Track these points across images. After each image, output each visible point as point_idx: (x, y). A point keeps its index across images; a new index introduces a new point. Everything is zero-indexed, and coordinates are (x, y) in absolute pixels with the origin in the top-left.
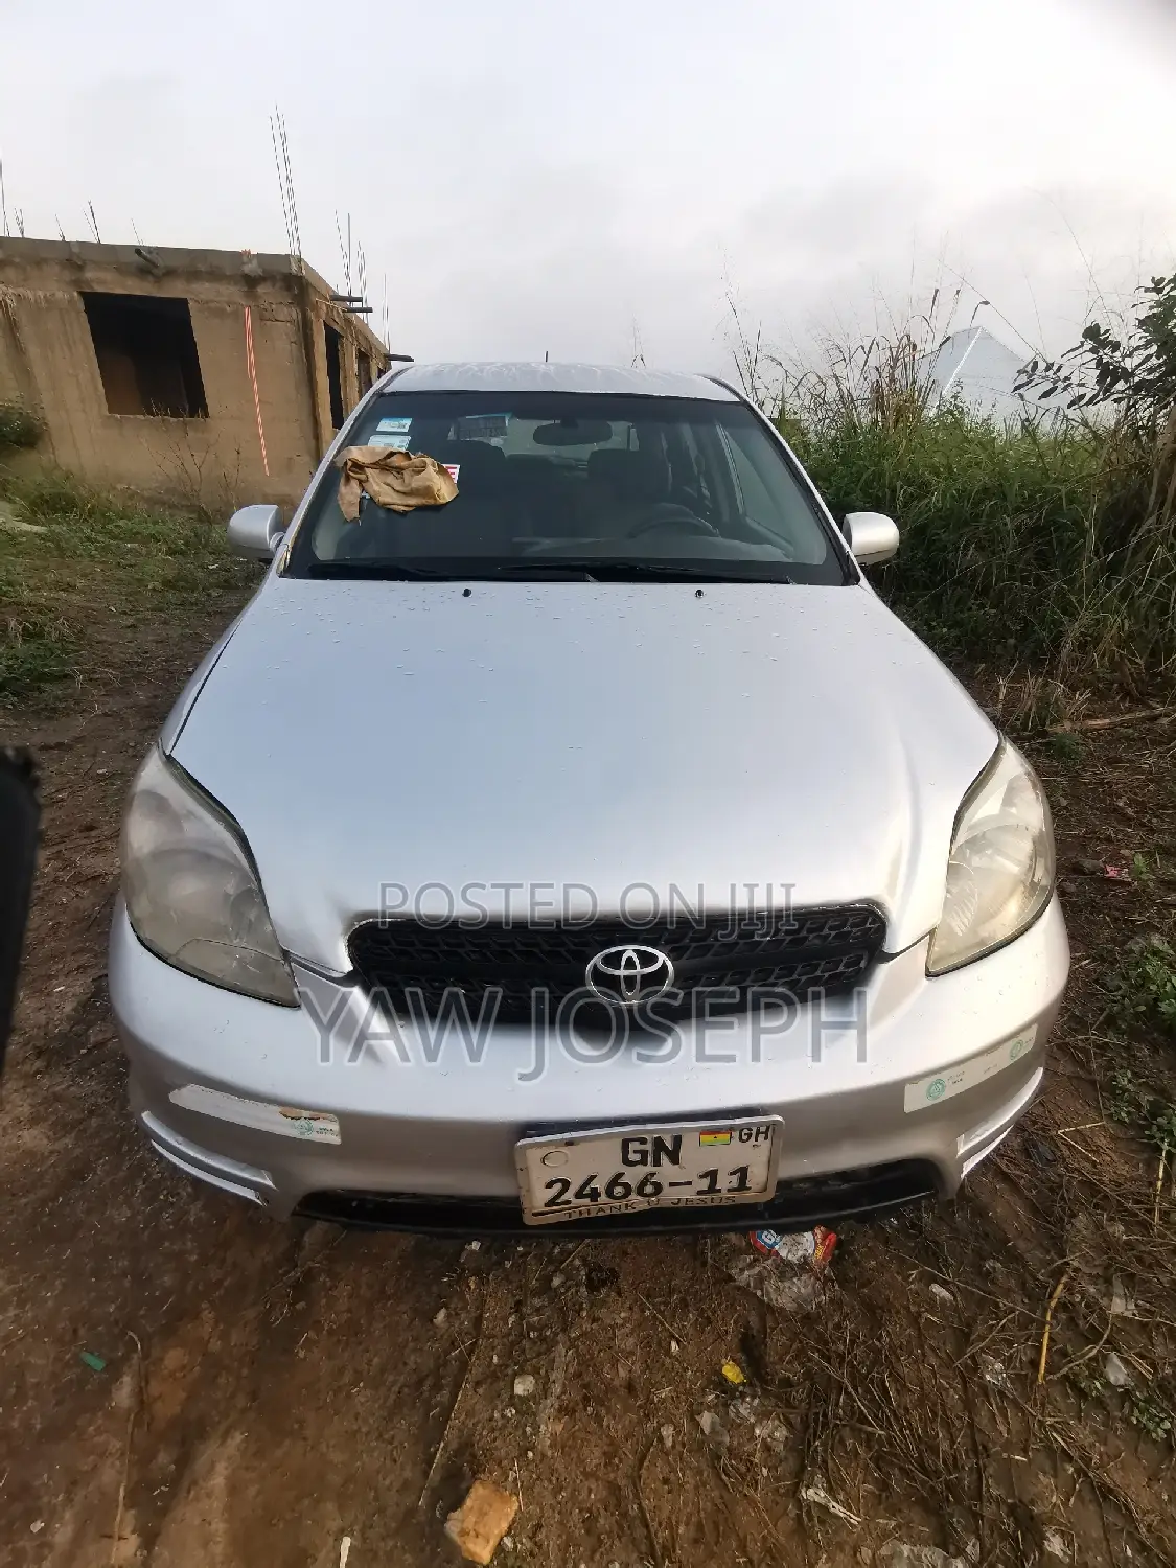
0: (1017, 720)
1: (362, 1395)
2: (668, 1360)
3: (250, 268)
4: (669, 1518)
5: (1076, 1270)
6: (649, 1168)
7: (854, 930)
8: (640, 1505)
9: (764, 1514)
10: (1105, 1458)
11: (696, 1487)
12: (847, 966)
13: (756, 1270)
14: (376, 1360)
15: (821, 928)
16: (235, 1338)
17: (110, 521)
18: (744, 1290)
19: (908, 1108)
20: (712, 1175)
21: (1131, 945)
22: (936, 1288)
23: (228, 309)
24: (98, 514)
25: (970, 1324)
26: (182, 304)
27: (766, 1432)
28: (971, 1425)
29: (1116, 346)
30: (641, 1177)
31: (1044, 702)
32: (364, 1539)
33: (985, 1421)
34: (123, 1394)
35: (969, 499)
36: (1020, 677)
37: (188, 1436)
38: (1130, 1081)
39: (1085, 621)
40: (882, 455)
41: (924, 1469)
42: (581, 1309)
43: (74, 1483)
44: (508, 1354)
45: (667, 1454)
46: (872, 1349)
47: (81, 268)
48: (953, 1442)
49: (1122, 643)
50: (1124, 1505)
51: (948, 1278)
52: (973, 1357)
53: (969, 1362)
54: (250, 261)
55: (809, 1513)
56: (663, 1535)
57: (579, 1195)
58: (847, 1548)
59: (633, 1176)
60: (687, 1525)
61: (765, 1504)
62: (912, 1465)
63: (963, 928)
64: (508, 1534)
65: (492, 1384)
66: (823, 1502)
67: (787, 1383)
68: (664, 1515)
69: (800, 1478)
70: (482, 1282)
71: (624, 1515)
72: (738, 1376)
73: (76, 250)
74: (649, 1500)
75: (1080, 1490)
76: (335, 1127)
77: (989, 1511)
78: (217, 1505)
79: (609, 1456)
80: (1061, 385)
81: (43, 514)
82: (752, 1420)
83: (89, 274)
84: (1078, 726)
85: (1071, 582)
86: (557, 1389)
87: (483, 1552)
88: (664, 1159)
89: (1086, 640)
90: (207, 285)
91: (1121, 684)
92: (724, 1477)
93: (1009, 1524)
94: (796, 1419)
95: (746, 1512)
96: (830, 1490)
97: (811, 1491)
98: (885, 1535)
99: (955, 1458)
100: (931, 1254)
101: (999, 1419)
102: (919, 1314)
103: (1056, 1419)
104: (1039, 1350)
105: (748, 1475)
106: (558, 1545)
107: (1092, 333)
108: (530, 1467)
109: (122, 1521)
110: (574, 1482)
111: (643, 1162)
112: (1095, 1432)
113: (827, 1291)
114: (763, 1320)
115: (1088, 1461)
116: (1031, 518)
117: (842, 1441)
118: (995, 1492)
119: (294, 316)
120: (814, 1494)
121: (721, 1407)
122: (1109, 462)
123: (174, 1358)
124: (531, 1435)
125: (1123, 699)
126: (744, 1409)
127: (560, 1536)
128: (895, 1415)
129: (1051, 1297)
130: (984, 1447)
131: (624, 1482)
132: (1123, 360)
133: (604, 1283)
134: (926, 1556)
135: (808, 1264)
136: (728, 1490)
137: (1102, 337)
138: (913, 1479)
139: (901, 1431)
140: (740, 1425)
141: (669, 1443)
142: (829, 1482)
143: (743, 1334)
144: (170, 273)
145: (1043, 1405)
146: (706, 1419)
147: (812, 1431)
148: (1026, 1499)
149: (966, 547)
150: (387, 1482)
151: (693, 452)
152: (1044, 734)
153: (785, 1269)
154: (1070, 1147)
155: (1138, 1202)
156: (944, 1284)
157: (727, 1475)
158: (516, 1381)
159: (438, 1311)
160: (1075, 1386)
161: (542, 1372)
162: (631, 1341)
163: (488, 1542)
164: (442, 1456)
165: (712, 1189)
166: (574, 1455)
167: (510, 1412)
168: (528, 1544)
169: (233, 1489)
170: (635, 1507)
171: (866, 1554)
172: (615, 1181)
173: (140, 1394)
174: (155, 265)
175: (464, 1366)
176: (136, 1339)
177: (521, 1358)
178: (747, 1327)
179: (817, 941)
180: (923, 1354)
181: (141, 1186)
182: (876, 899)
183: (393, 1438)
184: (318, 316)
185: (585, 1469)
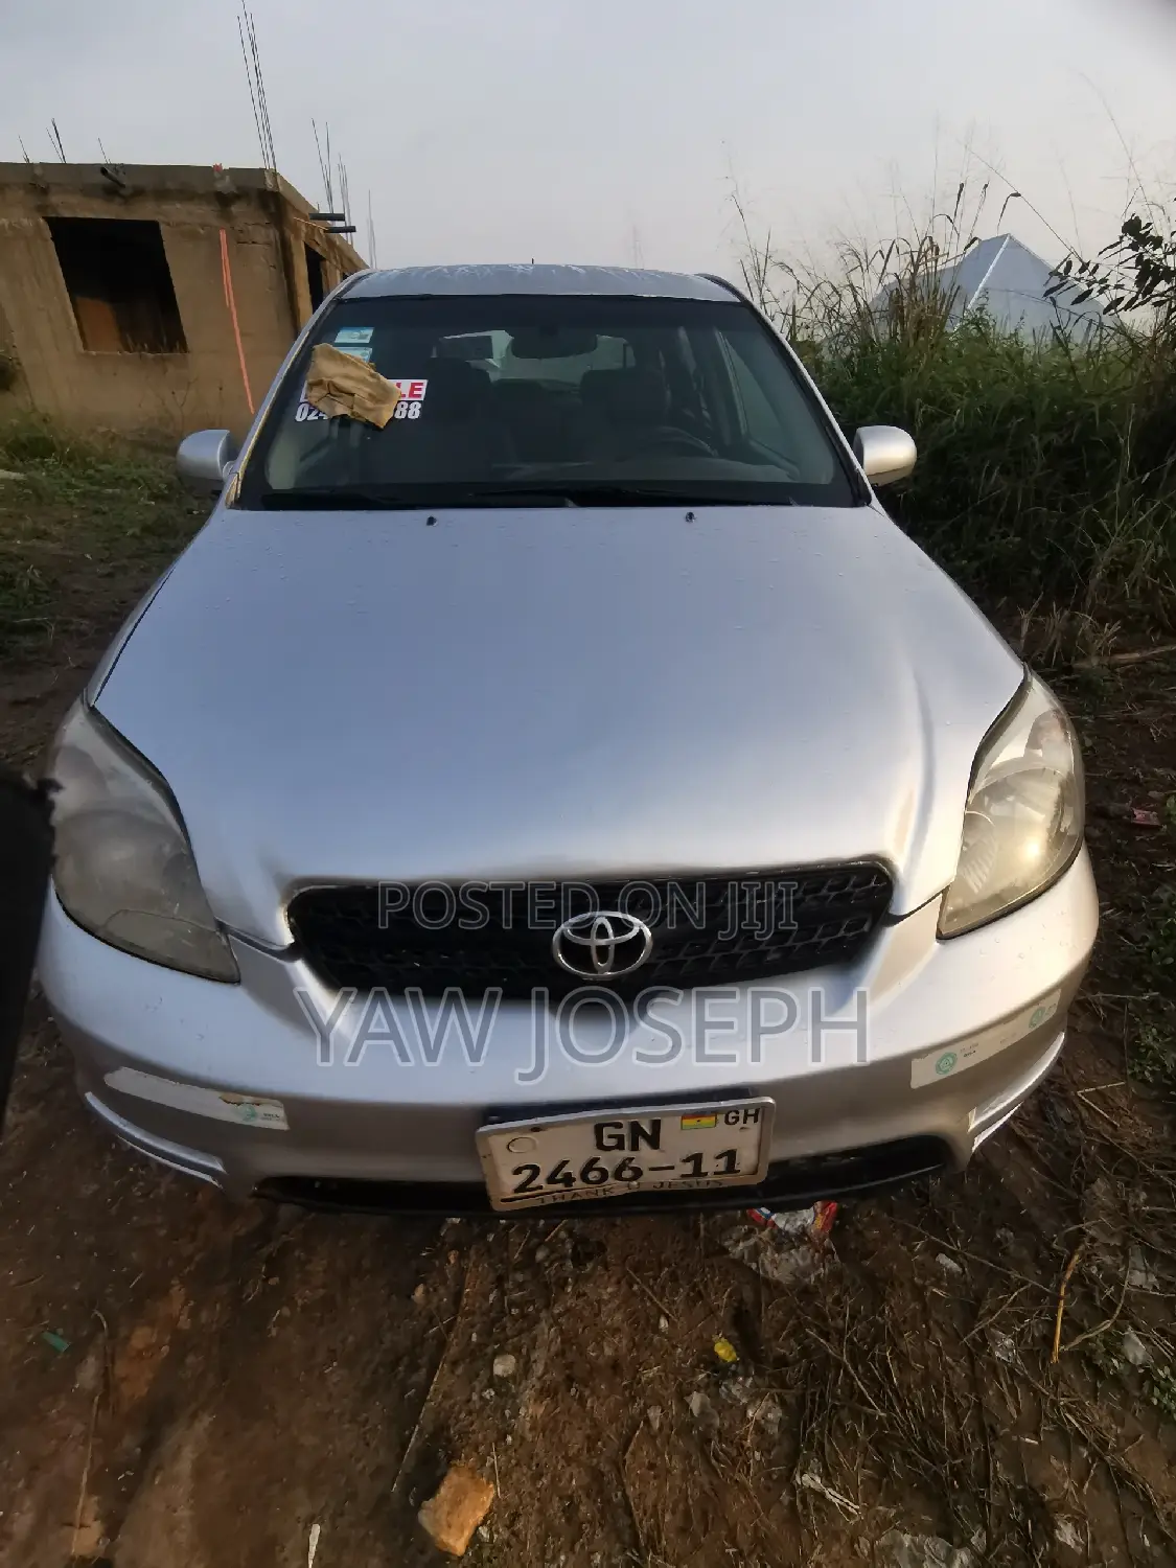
0: (1041, 655)
1: (335, 1374)
2: (656, 1338)
3: (224, 186)
4: (655, 1506)
5: (1093, 1240)
6: (626, 1153)
7: (857, 890)
8: (624, 1492)
9: (755, 1500)
10: (1122, 1440)
11: (684, 1472)
12: (848, 930)
13: (752, 1242)
14: (351, 1339)
15: (818, 890)
16: (204, 1316)
17: (89, 466)
18: (738, 1263)
19: (916, 1083)
20: (697, 1159)
21: (1157, 893)
22: (943, 1259)
23: (202, 231)
24: (76, 458)
25: (979, 1300)
26: (153, 227)
27: (759, 1413)
28: (979, 1405)
29: (1157, 242)
30: (619, 1161)
31: (1070, 635)
32: (334, 1527)
33: (994, 1401)
34: (88, 1374)
35: (994, 417)
36: (1044, 610)
37: (156, 1419)
38: (1154, 1039)
39: (1116, 548)
40: (901, 372)
41: (927, 1454)
42: (566, 1283)
43: (35, 1468)
44: (486, 1333)
45: (654, 1438)
46: (874, 1323)
47: (45, 191)
48: (959, 1424)
49: (1156, 571)
50: (1143, 1492)
51: (955, 1249)
52: (981, 1332)
53: (977, 1338)
54: (222, 178)
55: (804, 1501)
56: (646, 1525)
57: (551, 1180)
58: (844, 1539)
59: (609, 1161)
60: (673, 1513)
61: (757, 1488)
62: (916, 1449)
63: (980, 885)
64: (483, 1523)
65: (470, 1362)
66: (817, 1488)
67: (782, 1361)
68: (649, 1502)
69: (793, 1462)
70: (462, 1256)
71: (608, 1501)
72: (730, 1355)
73: (38, 172)
74: (634, 1487)
75: (1095, 1475)
76: (281, 1113)
77: (995, 1498)
78: (182, 1490)
79: (591, 1441)
80: (1096, 287)
81: (22, 460)
82: (744, 1401)
83: (54, 199)
84: (1105, 661)
85: (1101, 506)
86: (539, 1369)
87: (458, 1544)
88: (643, 1144)
89: (1117, 569)
90: (178, 206)
91: (1152, 616)
92: (713, 1461)
93: (1016, 1513)
94: (790, 1399)
95: (737, 1500)
96: (827, 1477)
97: (806, 1477)
98: (885, 1524)
99: (960, 1440)
100: (938, 1224)
101: (1009, 1398)
102: (925, 1288)
103: (1070, 1400)
104: (1053, 1324)
105: (739, 1459)
106: (537, 1536)
107: (1132, 227)
108: (509, 1452)
109: (83, 1508)
110: (555, 1468)
111: (620, 1146)
112: (1112, 1413)
113: (827, 1264)
114: (757, 1293)
115: (1104, 1443)
116: (1061, 436)
117: (840, 1423)
118: (1003, 1477)
119: (272, 236)
120: (811, 1480)
121: (712, 1387)
122: (1146, 374)
123: (141, 1337)
124: (510, 1418)
125: (1154, 632)
126: (736, 1389)
127: (539, 1525)
128: (897, 1396)
129: (1065, 1269)
130: (993, 1430)
131: (607, 1468)
132: (1165, 257)
133: (589, 1257)
134: (928, 1546)
135: (806, 1235)
136: (718, 1475)
137: (1142, 232)
138: (916, 1464)
139: (903, 1411)
140: (731, 1406)
141: (657, 1425)
142: (825, 1467)
143: (736, 1309)
144: (139, 193)
145: (1056, 1384)
146: (696, 1401)
147: (807, 1411)
148: (1036, 1484)
149: (989, 472)
150: (360, 1466)
151: (692, 365)
152: (1069, 670)
153: (782, 1241)
154: (1088, 1108)
155: (1162, 1167)
156: (952, 1255)
157: (717, 1460)
158: (496, 1361)
159: (417, 1286)
160: (1090, 1362)
161: (524, 1351)
162: (618, 1317)
163: (462, 1532)
164: (416, 1439)
165: (697, 1172)
166: (555, 1440)
167: (489, 1393)
168: (505, 1534)
169: (200, 1472)
170: (619, 1494)
171: (864, 1546)
172: (591, 1165)
173: (105, 1375)
174: (123, 186)
175: (442, 1345)
176: (102, 1318)
177: (502, 1336)
178: (741, 1301)
179: (814, 903)
180: (928, 1328)
181: (109, 1158)
182: (883, 856)
183: (367, 1420)
184: (297, 237)
185: (567, 1453)
